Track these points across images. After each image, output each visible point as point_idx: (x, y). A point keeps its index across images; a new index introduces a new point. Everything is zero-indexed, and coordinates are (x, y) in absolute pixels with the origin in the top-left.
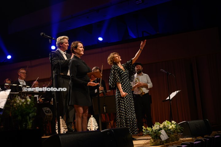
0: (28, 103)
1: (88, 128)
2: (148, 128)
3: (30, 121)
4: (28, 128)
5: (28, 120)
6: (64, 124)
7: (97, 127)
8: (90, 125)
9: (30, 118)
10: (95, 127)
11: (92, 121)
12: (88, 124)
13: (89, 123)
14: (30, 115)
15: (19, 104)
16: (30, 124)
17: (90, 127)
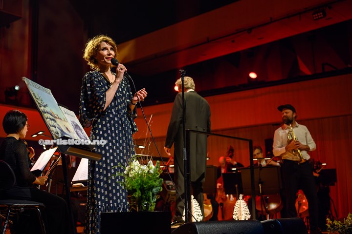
0: (152, 171)
1: (234, 217)
2: (335, 222)
3: (153, 199)
4: (149, 209)
5: (151, 198)
6: (197, 208)
7: (249, 216)
8: (237, 212)
9: (153, 195)
10: (246, 215)
11: (240, 206)
12: (235, 210)
13: (235, 208)
14: (154, 190)
15: (138, 173)
16: (153, 204)
17: (237, 216)
